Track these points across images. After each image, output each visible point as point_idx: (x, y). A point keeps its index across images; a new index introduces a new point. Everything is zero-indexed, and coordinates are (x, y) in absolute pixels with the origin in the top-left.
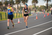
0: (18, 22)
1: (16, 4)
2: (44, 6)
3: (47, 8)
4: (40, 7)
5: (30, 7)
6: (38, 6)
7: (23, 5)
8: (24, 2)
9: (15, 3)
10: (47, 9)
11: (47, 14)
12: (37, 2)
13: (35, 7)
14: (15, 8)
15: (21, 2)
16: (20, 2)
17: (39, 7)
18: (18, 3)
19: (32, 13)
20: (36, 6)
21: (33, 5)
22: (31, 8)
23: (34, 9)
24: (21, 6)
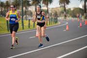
0: (37, 35)
1: (33, 5)
2: (80, 9)
3: (85, 12)
4: (73, 11)
5: (57, 10)
6: (70, 9)
7: (44, 6)
8: (46, 3)
9: (31, 3)
10: (85, 14)
11: (84, 21)
12: (68, 2)
13: (65, 10)
14: (30, 11)
15: (41, 2)
16: (39, 2)
17: (72, 9)
18: (35, 3)
19: (60, 20)
20: (67, 8)
21: (61, 7)
22: (58, 12)
23: (63, 13)
24: (42, 8)
